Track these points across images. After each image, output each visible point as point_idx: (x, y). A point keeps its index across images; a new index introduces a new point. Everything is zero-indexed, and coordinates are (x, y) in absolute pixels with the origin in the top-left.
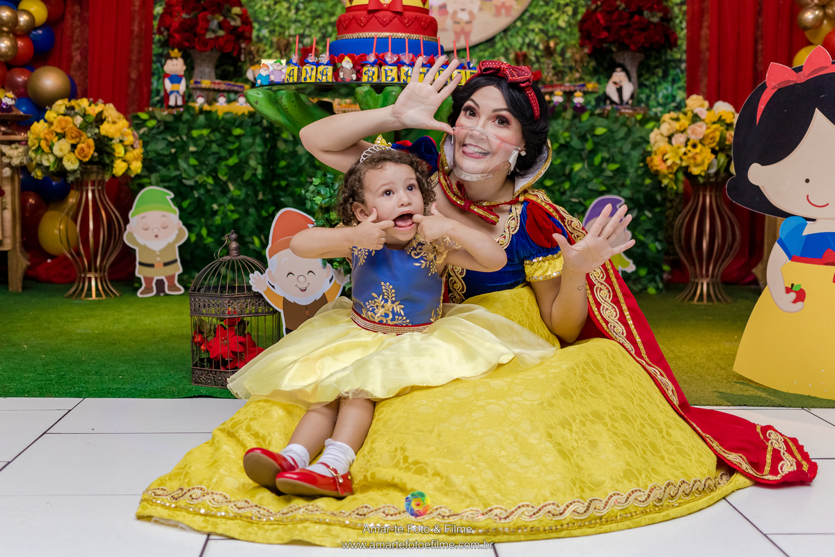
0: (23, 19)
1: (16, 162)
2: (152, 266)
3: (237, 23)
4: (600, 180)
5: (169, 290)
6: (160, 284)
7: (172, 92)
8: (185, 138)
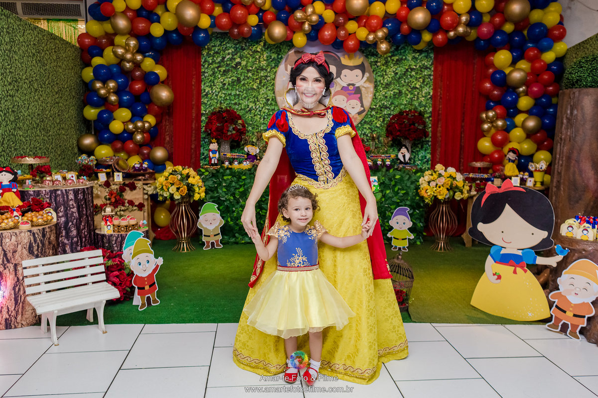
0: (147, 125)
1: (150, 193)
2: (209, 236)
3: (240, 127)
4: (397, 197)
5: (216, 246)
6: (213, 243)
7: (213, 158)
8: (221, 180)
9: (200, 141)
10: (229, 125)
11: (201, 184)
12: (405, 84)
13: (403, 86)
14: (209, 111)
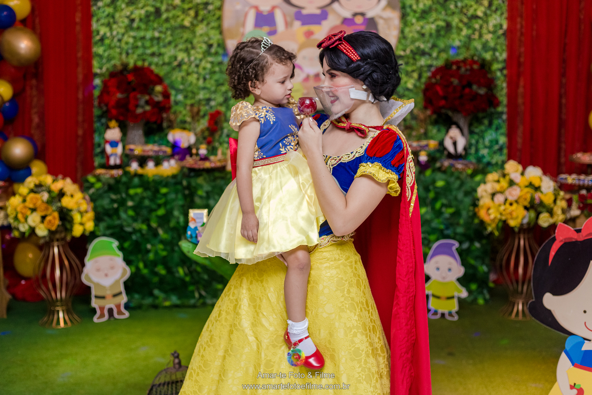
2: (104, 297)
3: (159, 98)
4: (441, 220)
6: (110, 311)
7: (112, 155)
8: (124, 195)
9: (93, 122)
10: (139, 96)
11: (84, 206)
12: (457, 10)
13: (453, 13)
14: (108, 69)
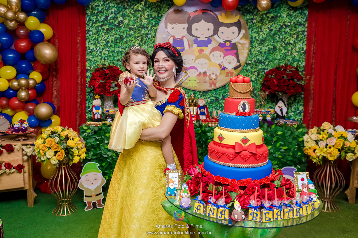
0: (31, 82)
1: (29, 154)
2: (91, 196)
4: (279, 153)
5: (98, 206)
6: (94, 204)
7: (96, 113)
8: (103, 137)
9: (86, 95)
10: (112, 82)
11: (81, 145)
12: (279, 40)
13: (278, 42)
14: (94, 67)
